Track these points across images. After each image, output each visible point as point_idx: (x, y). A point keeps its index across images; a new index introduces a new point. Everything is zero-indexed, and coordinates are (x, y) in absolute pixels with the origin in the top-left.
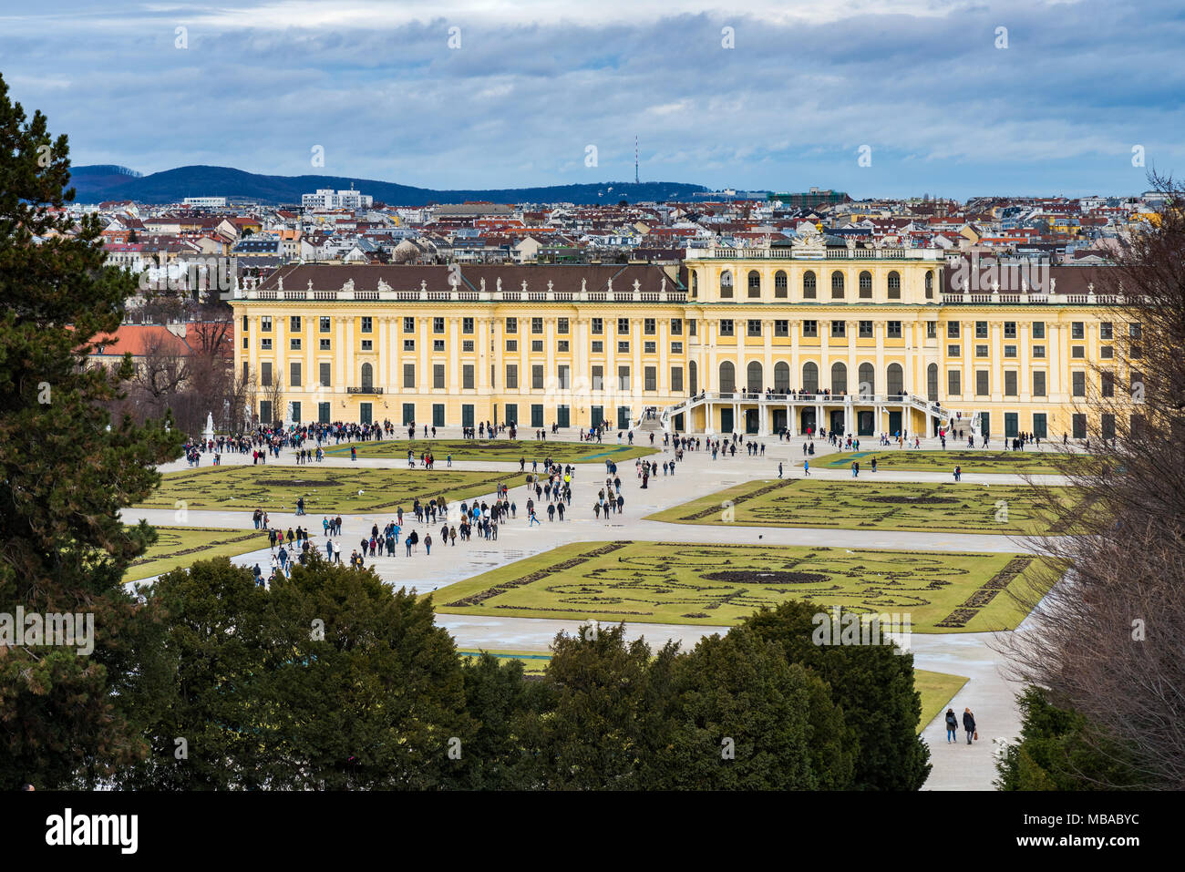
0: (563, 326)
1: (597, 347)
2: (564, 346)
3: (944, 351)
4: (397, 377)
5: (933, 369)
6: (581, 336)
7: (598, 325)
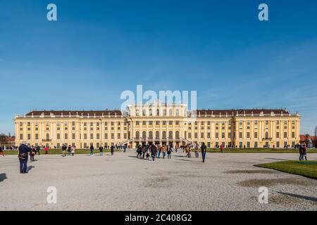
0: (98, 124)
1: (106, 129)
2: (98, 129)
3: (187, 128)
4: (55, 137)
5: (185, 132)
6: (102, 126)
7: (106, 123)
